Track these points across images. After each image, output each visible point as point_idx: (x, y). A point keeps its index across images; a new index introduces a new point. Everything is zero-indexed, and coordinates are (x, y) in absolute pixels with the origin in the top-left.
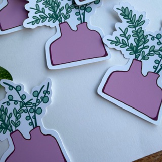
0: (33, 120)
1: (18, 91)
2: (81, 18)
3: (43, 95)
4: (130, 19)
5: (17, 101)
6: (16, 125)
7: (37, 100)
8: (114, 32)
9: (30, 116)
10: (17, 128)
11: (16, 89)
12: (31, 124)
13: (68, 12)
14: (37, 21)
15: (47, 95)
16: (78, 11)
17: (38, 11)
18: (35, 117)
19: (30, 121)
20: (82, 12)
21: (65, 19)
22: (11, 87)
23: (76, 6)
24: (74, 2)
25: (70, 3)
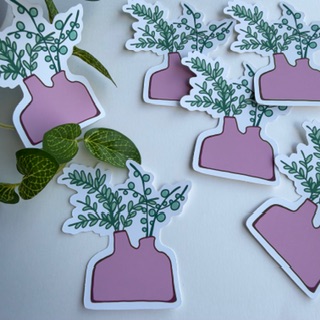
0: (150, 226)
1: (143, 182)
2: (254, 120)
3: (174, 199)
5: (137, 193)
6: (126, 224)
7: (164, 201)
8: (293, 154)
9: (147, 220)
10: (125, 229)
11: (142, 178)
12: (145, 230)
13: (240, 106)
14: (198, 102)
15: (179, 200)
16: (254, 109)
17: (204, 90)
18: (153, 224)
20: (259, 112)
21: (235, 114)
22: (137, 173)
23: (254, 103)
24: (253, 97)
25: (247, 96)
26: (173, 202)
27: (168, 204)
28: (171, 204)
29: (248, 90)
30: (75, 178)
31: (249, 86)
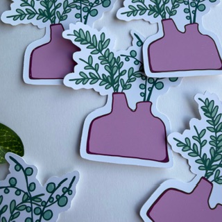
2: (145, 94)
3: (61, 194)
4: (213, 118)
8: (186, 131)
9: (32, 219)
13: (129, 80)
14: (84, 79)
16: (144, 82)
17: (90, 65)
20: (149, 85)
21: (124, 89)
23: (143, 77)
24: (142, 69)
25: (136, 68)
26: (61, 197)
27: (55, 200)
28: (58, 200)
29: (137, 62)
31: (138, 57)
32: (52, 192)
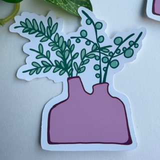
1: (96, 29)
3: (127, 46)
5: (90, 41)
6: (79, 70)
9: (100, 66)
10: (79, 75)
11: (95, 26)
12: (98, 76)
15: (133, 47)
19: (98, 72)
26: (127, 49)
27: (122, 51)
28: (124, 52)
30: (27, 27)
32: (120, 45)
